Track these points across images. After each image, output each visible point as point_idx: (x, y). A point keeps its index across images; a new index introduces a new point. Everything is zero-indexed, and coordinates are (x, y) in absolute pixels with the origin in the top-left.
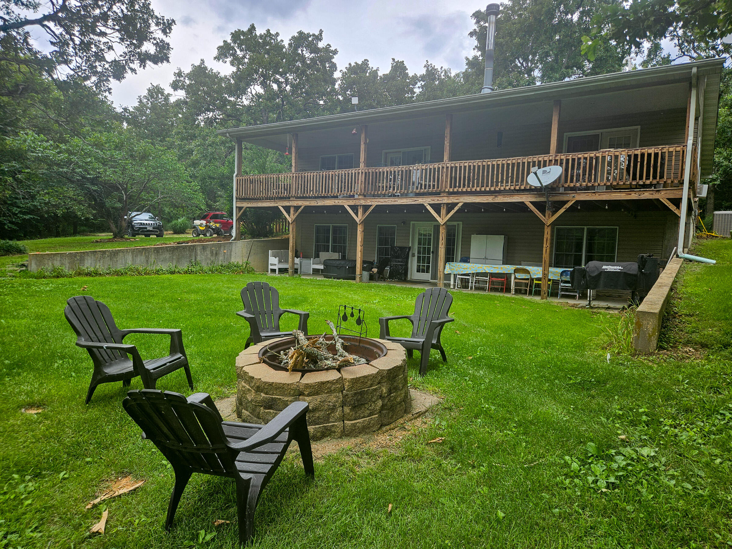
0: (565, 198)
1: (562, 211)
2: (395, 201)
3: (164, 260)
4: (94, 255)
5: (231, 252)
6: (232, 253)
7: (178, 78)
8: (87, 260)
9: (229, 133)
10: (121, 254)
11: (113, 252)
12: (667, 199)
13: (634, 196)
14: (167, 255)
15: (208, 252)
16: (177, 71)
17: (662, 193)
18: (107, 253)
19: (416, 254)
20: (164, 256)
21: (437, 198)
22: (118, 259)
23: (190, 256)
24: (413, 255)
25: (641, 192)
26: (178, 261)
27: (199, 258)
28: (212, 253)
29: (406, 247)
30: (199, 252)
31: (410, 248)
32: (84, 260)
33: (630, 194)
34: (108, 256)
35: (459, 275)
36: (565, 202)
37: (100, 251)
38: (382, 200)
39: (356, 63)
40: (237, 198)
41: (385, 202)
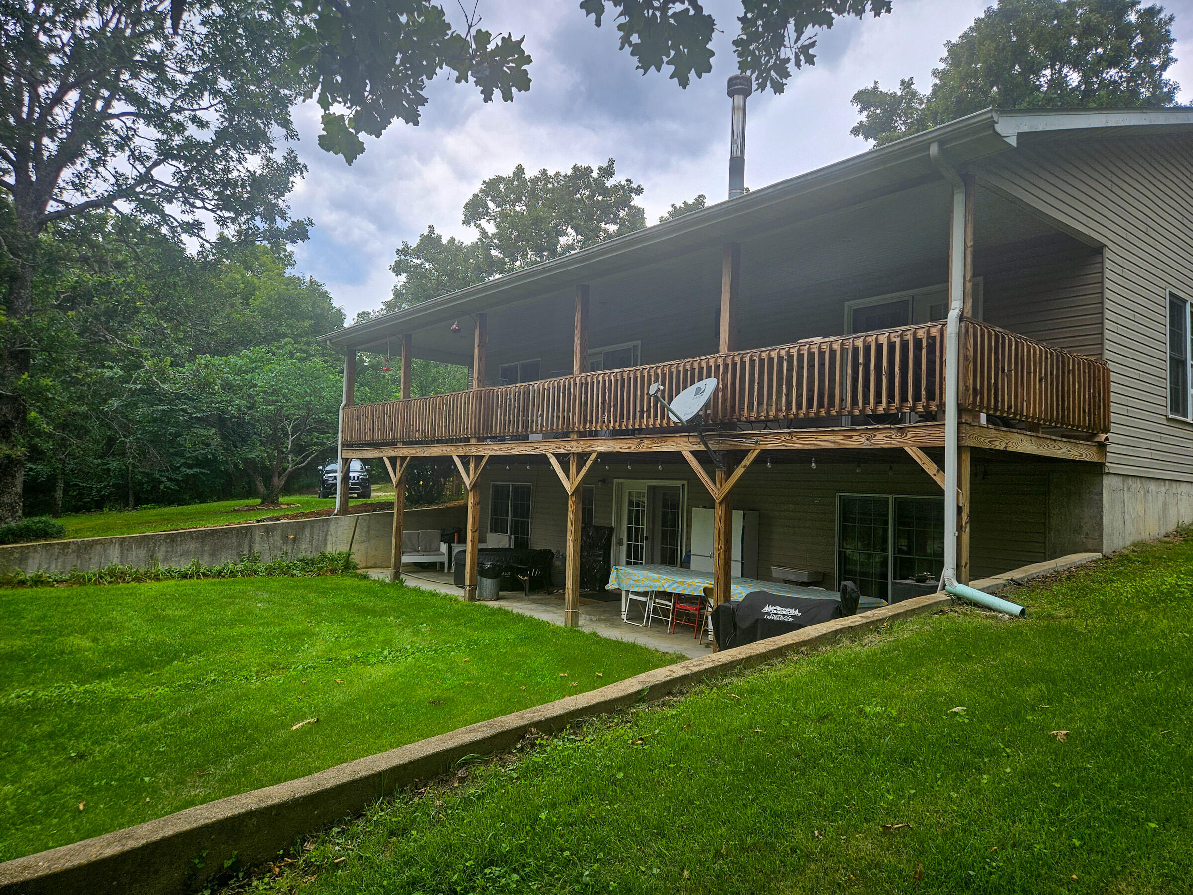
0: (744, 444)
1: (739, 472)
2: (512, 449)
3: (186, 554)
4: (47, 551)
5: (326, 535)
6: (329, 537)
7: (403, 257)
8: (34, 559)
9: (330, 340)
10: (98, 547)
11: (85, 544)
12: (919, 448)
13: (859, 441)
14: (192, 546)
15: (277, 538)
16: (401, 247)
17: (909, 435)
18: (72, 547)
19: (625, 542)
20: (186, 547)
21: (563, 443)
22: (92, 555)
23: (240, 545)
24: (620, 543)
25: (870, 433)
26: (213, 555)
27: (257, 548)
28: (285, 539)
29: (605, 527)
30: (257, 538)
31: (611, 529)
32: (27, 559)
33: (851, 437)
34: (73, 552)
35: (633, 592)
36: (744, 453)
37: (58, 544)
38: (496, 447)
39: (685, 203)
40: (343, 445)
41: (500, 450)
